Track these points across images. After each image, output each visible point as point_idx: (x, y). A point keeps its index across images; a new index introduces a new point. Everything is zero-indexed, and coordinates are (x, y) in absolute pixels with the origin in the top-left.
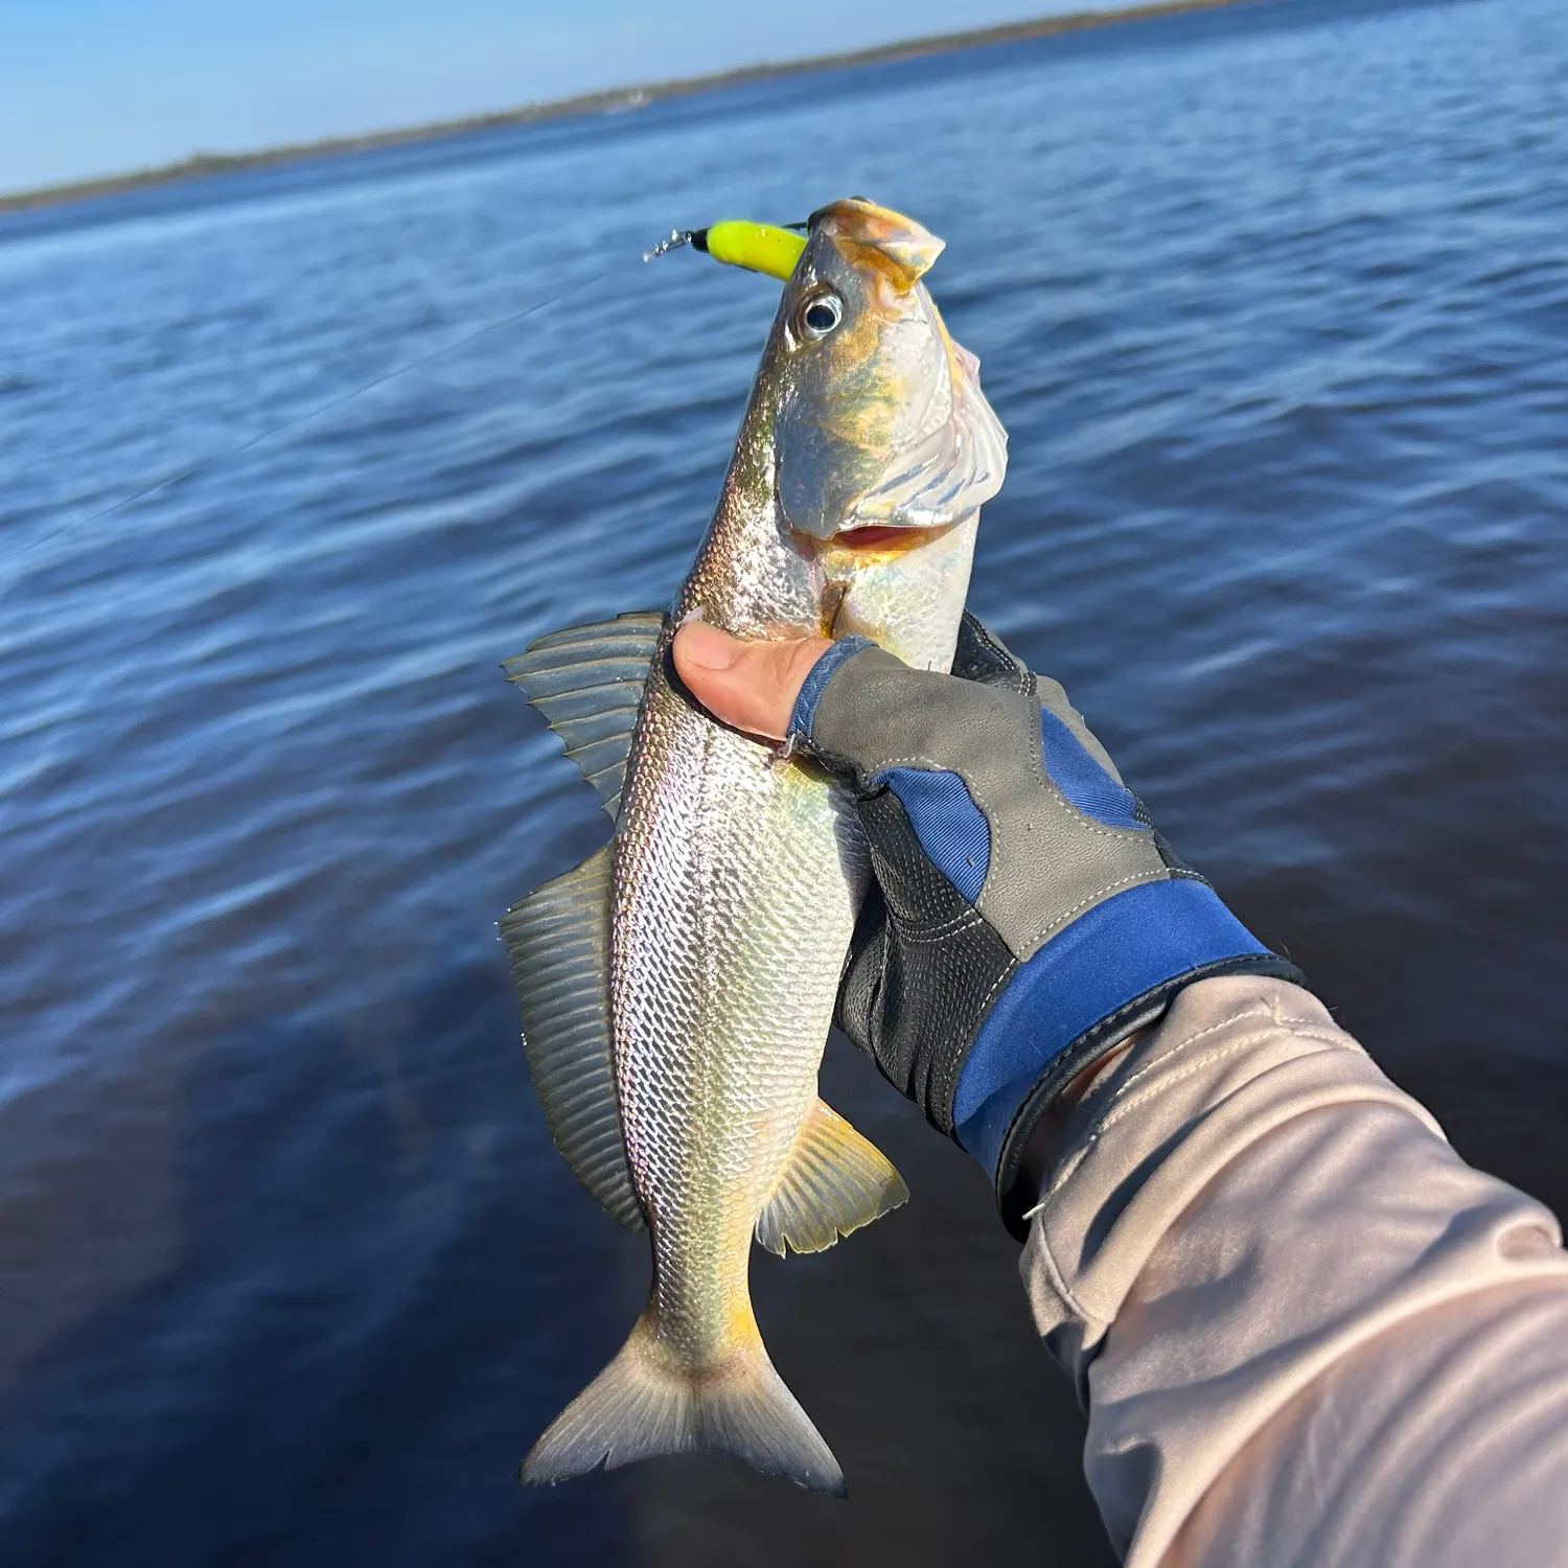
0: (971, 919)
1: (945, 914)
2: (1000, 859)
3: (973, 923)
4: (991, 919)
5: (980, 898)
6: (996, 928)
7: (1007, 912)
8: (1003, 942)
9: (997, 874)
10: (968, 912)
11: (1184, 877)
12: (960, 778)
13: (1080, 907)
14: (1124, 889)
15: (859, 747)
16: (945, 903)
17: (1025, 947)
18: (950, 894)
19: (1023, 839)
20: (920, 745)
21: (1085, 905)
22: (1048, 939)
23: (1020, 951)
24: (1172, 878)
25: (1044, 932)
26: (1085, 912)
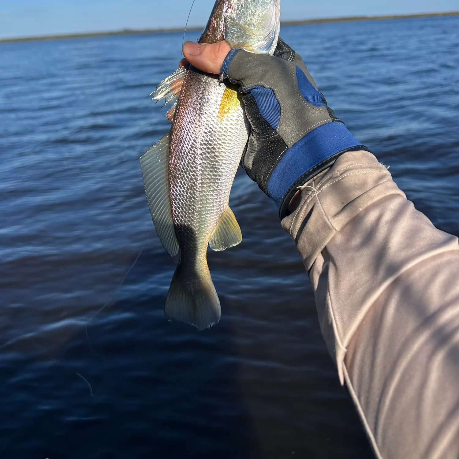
0: (274, 134)
1: (267, 132)
2: (283, 117)
3: (275, 136)
4: (280, 135)
5: (277, 129)
6: (282, 137)
7: (285, 133)
8: (284, 142)
9: (282, 121)
10: (273, 132)
11: (336, 121)
12: (273, 90)
13: (306, 131)
14: (319, 126)
15: (243, 79)
16: (267, 129)
17: (290, 143)
18: (268, 127)
19: (290, 110)
20: (261, 79)
21: (308, 131)
22: (297, 141)
23: (289, 144)
24: (333, 121)
25: (296, 139)
26: (308, 133)
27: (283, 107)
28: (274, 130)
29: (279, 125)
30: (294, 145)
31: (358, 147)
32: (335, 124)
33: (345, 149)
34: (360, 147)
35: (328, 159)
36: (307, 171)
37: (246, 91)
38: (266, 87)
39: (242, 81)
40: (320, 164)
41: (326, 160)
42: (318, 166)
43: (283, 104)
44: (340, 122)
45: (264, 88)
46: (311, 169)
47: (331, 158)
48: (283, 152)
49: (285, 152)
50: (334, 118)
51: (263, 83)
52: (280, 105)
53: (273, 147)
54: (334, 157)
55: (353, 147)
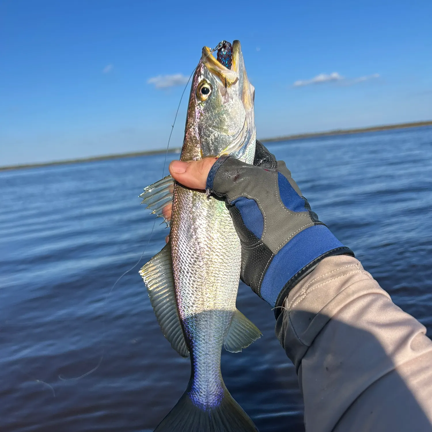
0: (260, 243)
1: (253, 242)
2: (267, 226)
5: (262, 238)
6: (267, 245)
8: (270, 249)
9: (266, 230)
11: (318, 224)
12: (255, 201)
13: (289, 238)
14: (301, 231)
15: (227, 192)
16: (252, 239)
17: (276, 250)
18: (254, 237)
19: (273, 219)
20: (244, 190)
21: (291, 237)
22: (282, 248)
23: (274, 252)
24: (315, 225)
25: (280, 246)
26: (291, 239)
27: (265, 216)
28: (259, 239)
29: (263, 235)
30: (279, 252)
31: (340, 249)
32: (318, 227)
33: (327, 252)
34: (341, 249)
35: (311, 263)
36: (293, 277)
37: (231, 203)
38: (248, 198)
39: (227, 194)
40: (303, 269)
41: (310, 264)
42: (302, 271)
43: (265, 214)
44: (323, 225)
45: (248, 199)
46: (296, 274)
47: (314, 262)
48: (270, 259)
49: (272, 259)
50: (316, 221)
51: (245, 194)
52: (263, 215)
53: (261, 255)
54: (317, 260)
55: (335, 249)
